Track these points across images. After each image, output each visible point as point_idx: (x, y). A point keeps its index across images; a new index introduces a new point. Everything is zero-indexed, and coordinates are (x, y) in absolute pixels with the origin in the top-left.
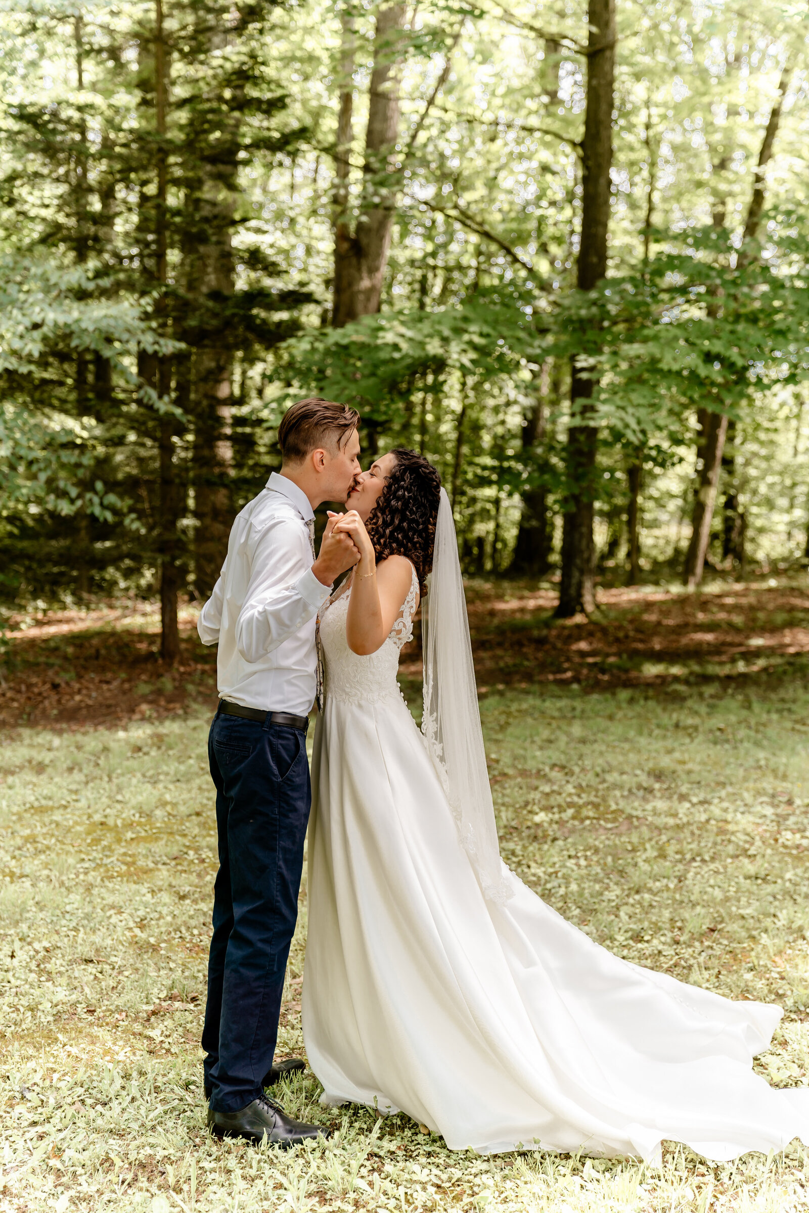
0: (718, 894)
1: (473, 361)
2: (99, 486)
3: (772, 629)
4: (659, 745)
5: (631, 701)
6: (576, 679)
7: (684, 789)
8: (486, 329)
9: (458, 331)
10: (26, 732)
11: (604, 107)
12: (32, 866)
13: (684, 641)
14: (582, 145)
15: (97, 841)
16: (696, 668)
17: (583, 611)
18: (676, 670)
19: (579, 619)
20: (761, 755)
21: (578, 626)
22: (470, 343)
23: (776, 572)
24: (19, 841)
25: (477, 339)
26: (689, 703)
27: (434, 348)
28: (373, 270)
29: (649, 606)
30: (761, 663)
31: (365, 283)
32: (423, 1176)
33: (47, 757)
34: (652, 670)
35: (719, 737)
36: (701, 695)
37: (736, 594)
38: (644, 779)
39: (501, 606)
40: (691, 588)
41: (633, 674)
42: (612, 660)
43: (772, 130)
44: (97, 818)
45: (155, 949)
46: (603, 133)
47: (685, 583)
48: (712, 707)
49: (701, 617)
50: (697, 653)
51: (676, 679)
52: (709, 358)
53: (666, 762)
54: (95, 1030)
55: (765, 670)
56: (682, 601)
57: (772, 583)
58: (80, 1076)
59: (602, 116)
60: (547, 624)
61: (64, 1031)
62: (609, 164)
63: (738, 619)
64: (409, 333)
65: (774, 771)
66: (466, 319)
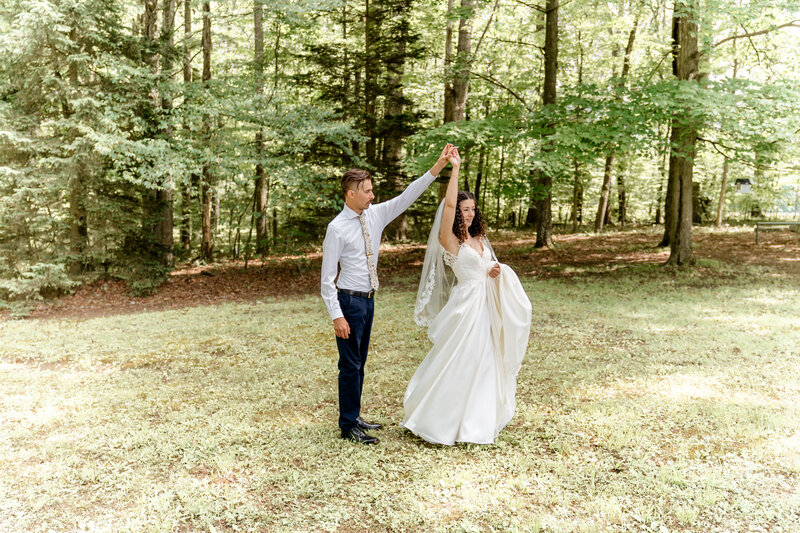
0: (556, 364)
1: (486, 142)
2: (336, 196)
3: (627, 252)
4: (558, 303)
5: (555, 283)
6: (536, 274)
7: (561, 322)
8: (492, 129)
9: (481, 130)
10: (307, 296)
11: (553, 33)
12: (292, 349)
13: (588, 257)
14: (544, 49)
15: (318, 340)
16: (588, 269)
17: (546, 244)
18: (580, 270)
19: (545, 248)
20: (599, 307)
21: (544, 251)
22: (485, 134)
23: (639, 227)
24: (289, 339)
25: (488, 132)
26: (579, 285)
27: (470, 137)
28: (460, 102)
29: (578, 242)
30: (615, 267)
31: (458, 108)
32: (396, 469)
33: (312, 306)
34: (569, 270)
35: (585, 300)
36: (585, 282)
37: (617, 237)
38: (546, 317)
39: (515, 242)
40: (598, 234)
41: (561, 272)
42: (554, 266)
43: (632, 39)
44: (321, 331)
45: (326, 383)
46: (553, 44)
47: (596, 232)
48: (588, 286)
49: (598, 247)
50: (591, 263)
51: (578, 274)
52: (584, 140)
53: (558, 310)
54: (296, 413)
55: (617, 270)
56: (592, 240)
57: (635, 231)
58: (284, 428)
59: (553, 37)
60: (531, 251)
61: (283, 412)
62: (556, 55)
63: (613, 248)
64: (460, 131)
65: (601, 314)
66: (485, 125)
